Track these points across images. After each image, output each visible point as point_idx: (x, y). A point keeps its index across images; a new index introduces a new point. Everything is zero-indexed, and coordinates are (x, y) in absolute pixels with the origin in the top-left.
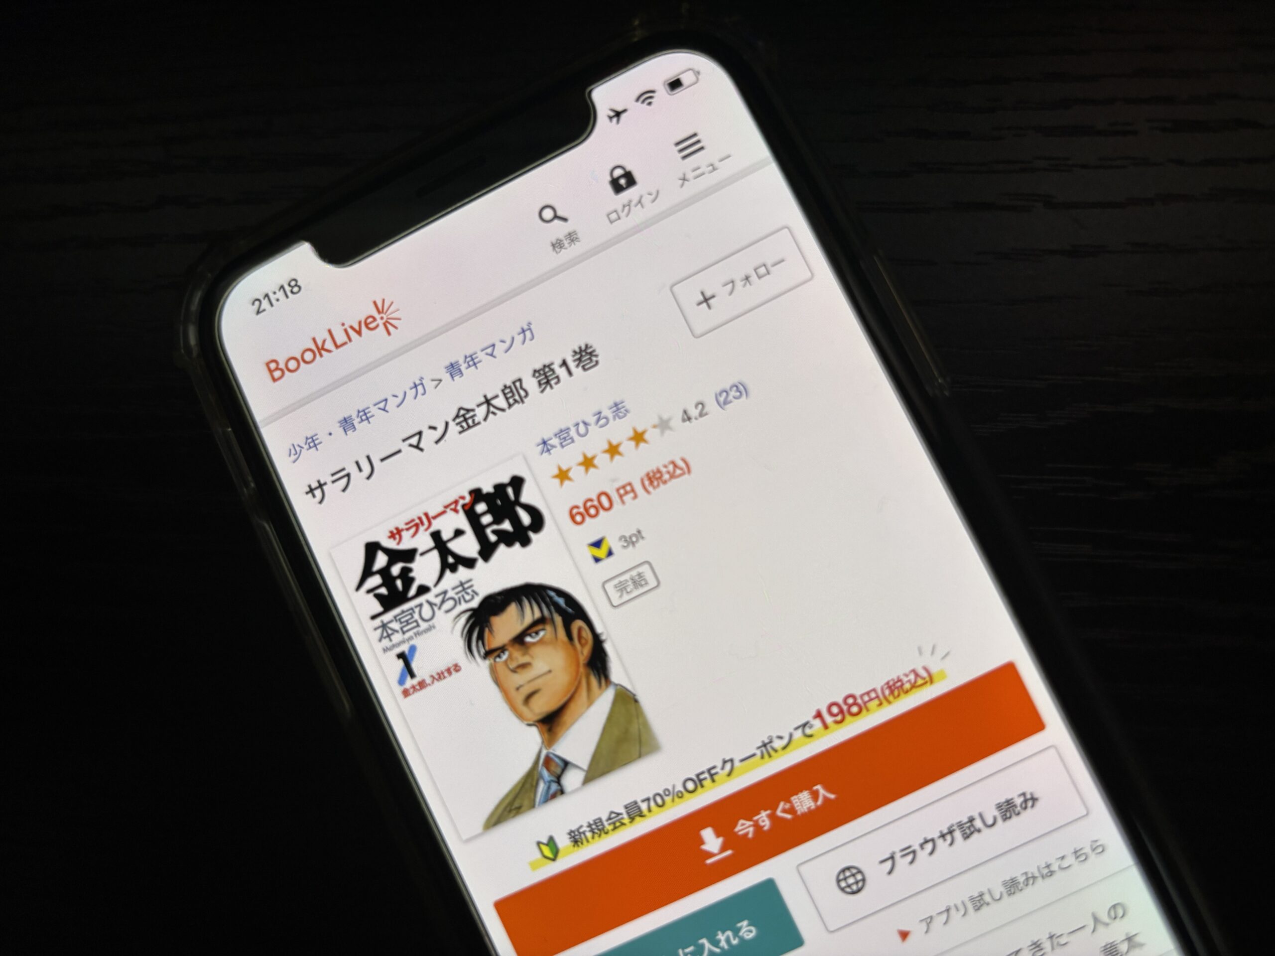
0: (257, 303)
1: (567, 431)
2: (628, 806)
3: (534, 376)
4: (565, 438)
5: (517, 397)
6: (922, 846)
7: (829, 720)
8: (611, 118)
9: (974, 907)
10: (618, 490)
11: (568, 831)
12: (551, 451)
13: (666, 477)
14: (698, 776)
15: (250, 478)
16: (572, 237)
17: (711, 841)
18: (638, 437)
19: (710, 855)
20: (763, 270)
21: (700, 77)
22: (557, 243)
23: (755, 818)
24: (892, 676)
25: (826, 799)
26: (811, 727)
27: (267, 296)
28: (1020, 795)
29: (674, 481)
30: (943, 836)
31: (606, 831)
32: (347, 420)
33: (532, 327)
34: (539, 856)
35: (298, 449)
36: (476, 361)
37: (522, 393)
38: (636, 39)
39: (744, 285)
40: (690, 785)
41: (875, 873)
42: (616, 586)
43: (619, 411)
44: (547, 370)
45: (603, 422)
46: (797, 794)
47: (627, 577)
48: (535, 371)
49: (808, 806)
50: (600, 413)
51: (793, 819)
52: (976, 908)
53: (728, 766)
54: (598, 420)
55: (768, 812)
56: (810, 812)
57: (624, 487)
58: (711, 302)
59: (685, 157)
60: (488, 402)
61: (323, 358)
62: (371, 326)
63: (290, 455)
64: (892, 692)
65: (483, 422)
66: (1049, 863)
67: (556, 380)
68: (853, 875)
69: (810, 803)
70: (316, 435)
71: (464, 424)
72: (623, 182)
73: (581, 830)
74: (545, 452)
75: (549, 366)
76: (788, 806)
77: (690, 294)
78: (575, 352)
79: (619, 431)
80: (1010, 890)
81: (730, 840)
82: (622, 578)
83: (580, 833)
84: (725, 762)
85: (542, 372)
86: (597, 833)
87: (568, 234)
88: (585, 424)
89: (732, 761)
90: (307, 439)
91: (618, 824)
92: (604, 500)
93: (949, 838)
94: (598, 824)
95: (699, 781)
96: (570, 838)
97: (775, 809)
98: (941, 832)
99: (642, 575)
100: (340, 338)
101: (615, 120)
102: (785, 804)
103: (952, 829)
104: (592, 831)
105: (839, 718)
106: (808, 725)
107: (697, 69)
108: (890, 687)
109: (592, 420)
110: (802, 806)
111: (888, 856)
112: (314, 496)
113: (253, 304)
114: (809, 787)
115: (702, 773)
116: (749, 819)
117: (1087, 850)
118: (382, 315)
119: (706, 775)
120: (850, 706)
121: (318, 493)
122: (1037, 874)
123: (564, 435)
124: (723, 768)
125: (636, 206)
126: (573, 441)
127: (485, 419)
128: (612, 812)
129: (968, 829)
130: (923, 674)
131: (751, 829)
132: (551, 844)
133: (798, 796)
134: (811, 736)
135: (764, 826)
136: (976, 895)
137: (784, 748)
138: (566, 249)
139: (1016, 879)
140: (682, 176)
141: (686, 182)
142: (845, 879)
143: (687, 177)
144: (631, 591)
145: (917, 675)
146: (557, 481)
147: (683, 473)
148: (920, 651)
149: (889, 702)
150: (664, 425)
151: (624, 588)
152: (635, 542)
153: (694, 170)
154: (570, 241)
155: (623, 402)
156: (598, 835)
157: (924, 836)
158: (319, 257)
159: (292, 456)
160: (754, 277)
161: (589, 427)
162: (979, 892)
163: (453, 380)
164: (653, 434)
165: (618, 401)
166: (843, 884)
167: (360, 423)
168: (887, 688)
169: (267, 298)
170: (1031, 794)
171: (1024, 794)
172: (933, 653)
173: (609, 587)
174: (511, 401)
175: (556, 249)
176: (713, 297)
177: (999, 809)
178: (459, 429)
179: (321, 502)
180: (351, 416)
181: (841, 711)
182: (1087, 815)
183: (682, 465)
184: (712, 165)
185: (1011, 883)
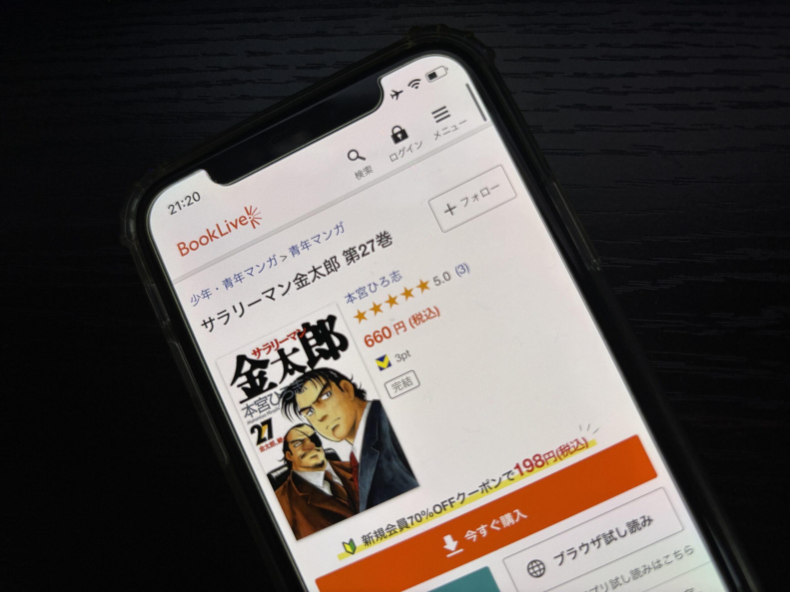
0: (171, 207)
1: (364, 289)
2: (399, 521)
3: (344, 255)
4: (362, 293)
5: (333, 268)
6: (580, 548)
7: (524, 470)
8: (392, 96)
9: (612, 586)
10: (395, 326)
11: (362, 536)
12: (354, 301)
13: (425, 318)
14: (443, 503)
15: (167, 315)
16: (368, 170)
17: (450, 543)
18: (408, 293)
19: (450, 552)
20: (486, 192)
21: (448, 71)
22: (358, 173)
23: (478, 529)
24: (563, 443)
25: (521, 518)
26: (513, 474)
27: (177, 203)
28: (641, 518)
29: (429, 321)
30: (593, 542)
31: (385, 536)
32: (228, 280)
34: (343, 550)
35: (197, 298)
36: (308, 245)
37: (336, 265)
38: (409, 48)
39: (474, 201)
40: (438, 509)
41: (551, 564)
42: (392, 385)
43: (396, 277)
44: (352, 251)
45: (386, 283)
46: (503, 515)
47: (399, 380)
48: (344, 252)
49: (510, 522)
50: (384, 278)
51: (501, 530)
52: (614, 587)
53: (461, 497)
54: (383, 282)
55: (486, 526)
56: (512, 526)
57: (398, 324)
58: (454, 210)
59: (438, 121)
60: (315, 270)
61: (213, 242)
62: (243, 222)
63: (192, 302)
64: (563, 453)
65: (312, 283)
66: (659, 560)
67: (357, 258)
68: (538, 566)
69: (511, 521)
70: (208, 289)
71: (300, 284)
72: (399, 136)
73: (370, 536)
74: (350, 302)
75: (353, 249)
76: (498, 522)
77: (440, 205)
79: (396, 290)
80: (635, 576)
81: (462, 542)
82: (397, 381)
83: (369, 537)
84: (459, 495)
85: (348, 252)
86: (380, 538)
87: (365, 168)
88: (375, 284)
89: (463, 494)
90: (203, 291)
91: (393, 532)
92: (386, 332)
93: (597, 543)
94: (380, 532)
95: (443, 507)
96: (363, 540)
97: (490, 524)
98: (592, 540)
99: (409, 379)
100: (224, 229)
101: (395, 97)
102: (496, 521)
103: (599, 538)
104: (377, 536)
105: (530, 468)
106: (511, 473)
107: (446, 66)
108: (561, 450)
109: (379, 282)
110: (506, 522)
111: (559, 554)
112: (207, 327)
113: (169, 208)
114: (510, 510)
115: (445, 501)
116: (474, 530)
117: (683, 552)
118: (250, 216)
119: (448, 503)
120: (537, 461)
121: (209, 325)
122: (651, 567)
123: (362, 292)
124: (458, 499)
125: (408, 150)
126: (367, 295)
127: (313, 281)
128: (389, 525)
129: (609, 538)
130: (582, 442)
131: (475, 536)
132: (351, 544)
133: (504, 516)
134: (512, 479)
135: (483, 534)
136: (614, 579)
137: (496, 487)
138: (364, 177)
139: (639, 569)
140: (436, 133)
141: (439, 137)
142: (533, 568)
143: (439, 133)
144: (402, 389)
145: (578, 443)
146: (357, 320)
147: (435, 316)
148: (580, 428)
149: (561, 459)
150: (423, 286)
151: (398, 386)
152: (405, 358)
153: (444, 130)
154: (366, 172)
155: (398, 272)
156: (380, 539)
157: (581, 542)
158: (211, 179)
159: (193, 302)
160: (480, 196)
161: (377, 287)
162: (615, 578)
163: (294, 256)
164: (416, 292)
165: (395, 270)
166: (531, 571)
167: (236, 282)
168: (560, 451)
169: (177, 205)
170: (648, 517)
171: (644, 517)
172: (588, 429)
173: (389, 386)
174: (329, 270)
175: (358, 177)
176: (455, 207)
177: (629, 526)
178: (297, 287)
179: (211, 331)
180: (230, 278)
181: (531, 464)
182: (682, 530)
183: (434, 310)
184: (455, 126)
185: (635, 572)
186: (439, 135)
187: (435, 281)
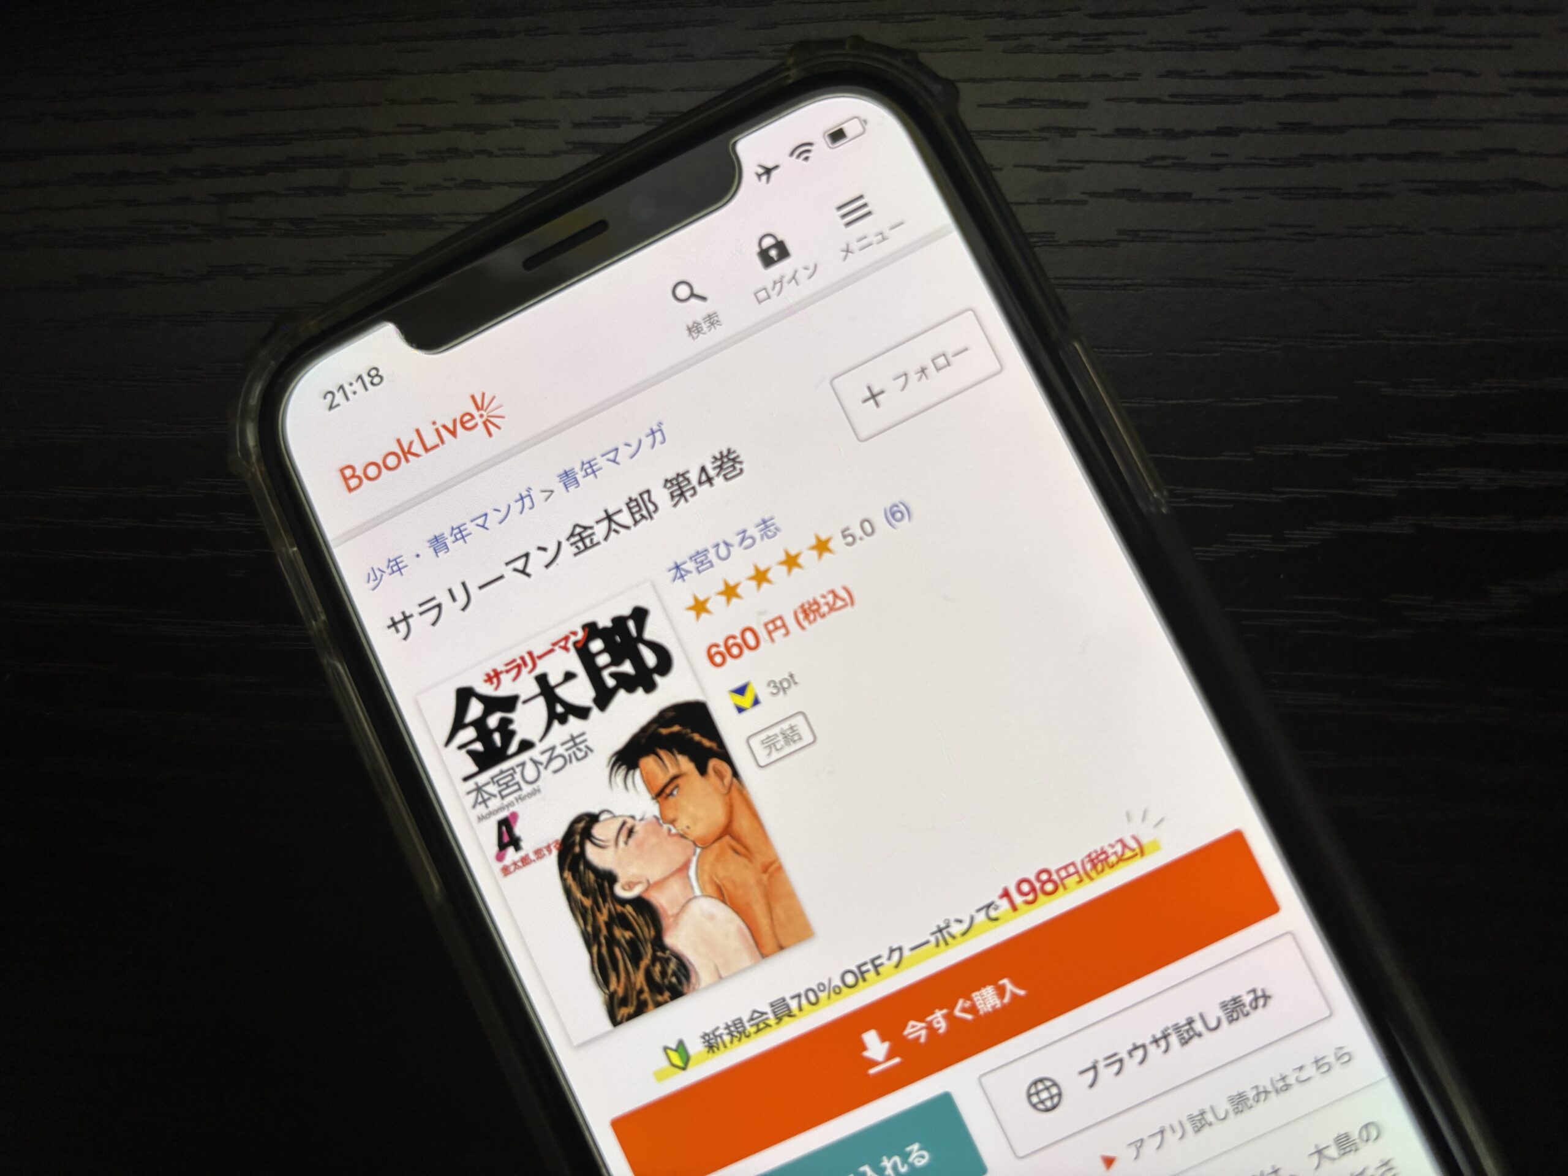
0: (330, 396)
1: (705, 553)
2: (774, 1004)
3: (665, 486)
4: (702, 562)
5: (644, 512)
6: (1130, 1053)
7: (1018, 899)
8: (759, 176)
9: (1193, 1128)
10: (766, 625)
11: (702, 1034)
12: (685, 578)
13: (825, 609)
14: (859, 967)
15: (320, 608)
16: (712, 320)
17: (875, 1047)
18: (791, 562)
19: (875, 1063)
20: (943, 361)
21: (867, 127)
22: (693, 327)
23: (929, 1019)
24: (1095, 846)
25: (1014, 996)
26: (996, 908)
27: (341, 387)
28: (1249, 992)
29: (834, 614)
30: (1156, 1041)
31: (747, 1033)
32: (438, 539)
33: (663, 427)
34: (665, 1063)
35: (378, 574)
36: (595, 468)
37: (651, 507)
38: (790, 81)
39: (920, 379)
40: (850, 979)
41: (1073, 1086)
42: (763, 742)
43: (768, 529)
44: (681, 479)
45: (748, 542)
46: (979, 989)
47: (776, 730)
48: (667, 481)
49: (993, 1004)
50: (744, 531)
51: (974, 1020)
52: (1196, 1129)
53: (896, 955)
54: (743, 540)
55: (945, 1011)
56: (995, 1012)
57: (773, 621)
58: (879, 398)
59: (848, 224)
60: (609, 518)
61: (409, 464)
62: (468, 425)
63: (368, 581)
64: (1094, 866)
65: (603, 542)
66: (1284, 1075)
67: (692, 492)
68: (1047, 1088)
69: (995, 1001)
70: (401, 556)
71: (580, 545)
72: (773, 253)
73: (717, 1033)
74: (679, 579)
75: (683, 475)
76: (968, 1004)
77: (853, 389)
78: (715, 458)
79: (769, 554)
80: (1237, 1108)
81: (898, 1045)
82: (771, 732)
83: (716, 1036)
84: (892, 951)
85: (675, 482)
86: (736, 1037)
87: (707, 316)
88: (727, 544)
89: (900, 949)
90: (389, 561)
91: (762, 1026)
92: (749, 636)
93: (1163, 1043)
94: (738, 1026)
95: (860, 974)
96: (704, 1043)
97: (952, 1007)
98: (1153, 1036)
99: (795, 728)
100: (431, 439)
101: (764, 178)
102: (964, 1002)
103: (1166, 1033)
104: (731, 1034)
105: (1030, 897)
106: (993, 906)
107: (863, 117)
108: (1092, 861)
109: (735, 540)
110: (985, 1004)
111: (1089, 1065)
112: (397, 631)
113: (325, 397)
114: (993, 980)
115: (865, 964)
116: (921, 1020)
117: (1331, 1059)
118: (482, 412)
119: (869, 966)
120: (1044, 883)
121: (402, 627)
122: (1270, 1088)
123: (701, 559)
124: (889, 958)
125: (790, 282)
126: (712, 566)
127: (606, 539)
128: (755, 1011)
129: (1187, 1032)
130: (1133, 844)
131: (923, 1033)
132: (681, 1049)
133: (980, 992)
134: (996, 919)
135: (939, 1028)
136: (1196, 1113)
137: (964, 934)
138: (704, 334)
139: (1244, 1094)
140: (844, 247)
141: (850, 254)
142: (1037, 1093)
143: (851, 248)
144: (782, 748)
145: (1125, 846)
146: (692, 614)
147: (845, 605)
148: (1129, 817)
149: (1091, 879)
150: (822, 546)
151: (774, 744)
152: (787, 688)
153: (860, 240)
154: (709, 325)
155: (772, 519)
156: (738, 1039)
157: (1132, 1042)
158: (404, 340)
159: (371, 582)
160: (931, 370)
161: (731, 548)
162: (1200, 1111)
163: (568, 491)
164: (808, 558)
165: (766, 517)
166: (1035, 1099)
167: (454, 542)
168: (1088, 862)
169: (341, 391)
170: (1263, 991)
171: (1254, 991)
172: (1144, 819)
173: (755, 743)
174: (638, 517)
175: (693, 334)
176: (882, 392)
177: (1224, 1008)
178: (574, 550)
179: (405, 638)
180: (443, 534)
181: (1033, 889)
182: (1330, 1016)
183: (843, 594)
184: (881, 234)
185: (1239, 1098)
186: (850, 250)
187: (845, 537)
